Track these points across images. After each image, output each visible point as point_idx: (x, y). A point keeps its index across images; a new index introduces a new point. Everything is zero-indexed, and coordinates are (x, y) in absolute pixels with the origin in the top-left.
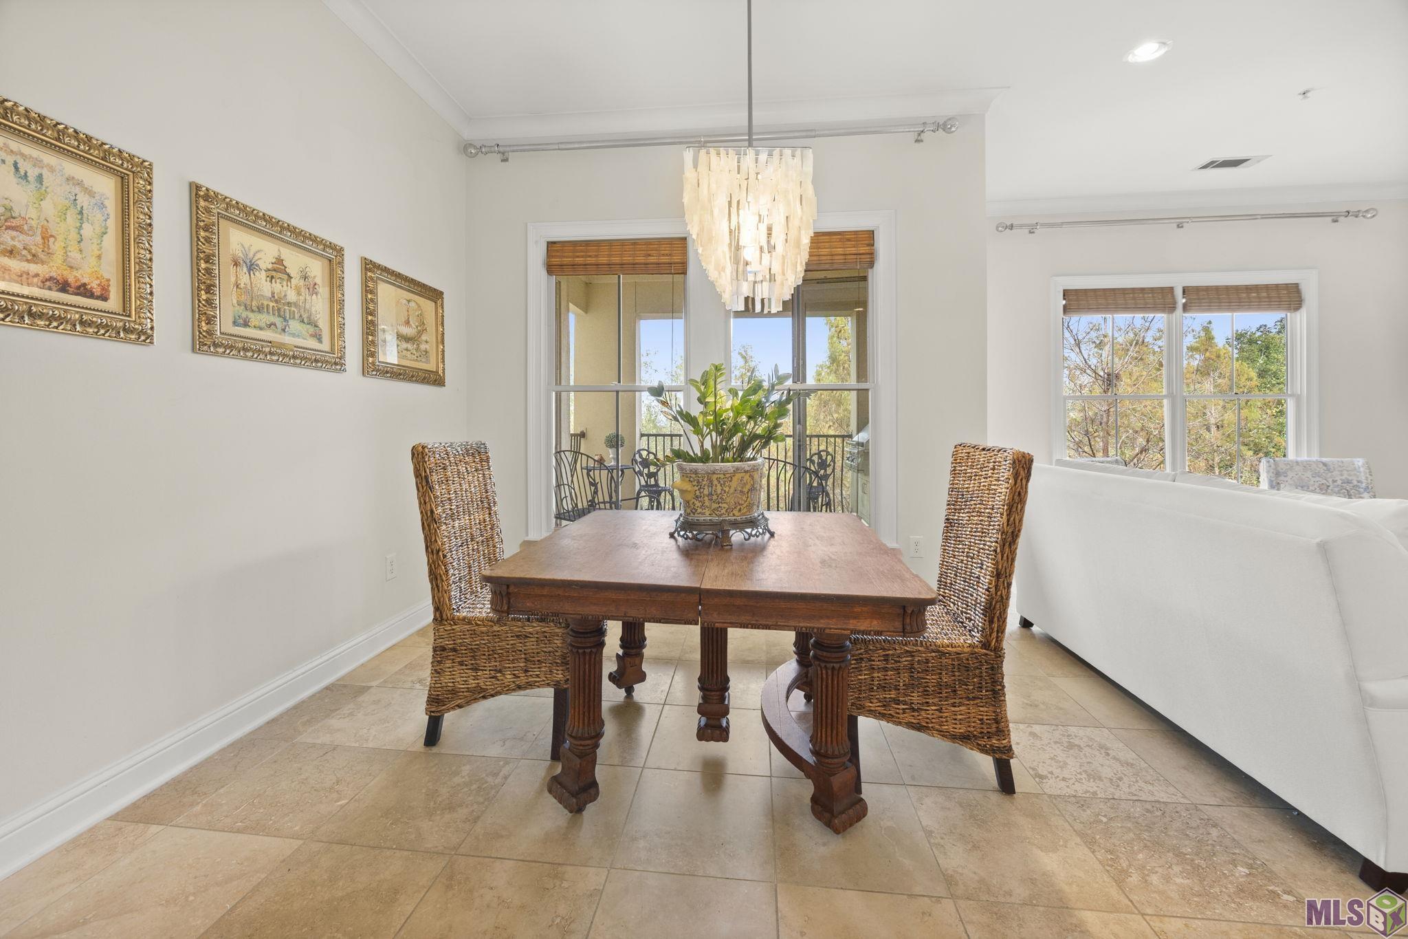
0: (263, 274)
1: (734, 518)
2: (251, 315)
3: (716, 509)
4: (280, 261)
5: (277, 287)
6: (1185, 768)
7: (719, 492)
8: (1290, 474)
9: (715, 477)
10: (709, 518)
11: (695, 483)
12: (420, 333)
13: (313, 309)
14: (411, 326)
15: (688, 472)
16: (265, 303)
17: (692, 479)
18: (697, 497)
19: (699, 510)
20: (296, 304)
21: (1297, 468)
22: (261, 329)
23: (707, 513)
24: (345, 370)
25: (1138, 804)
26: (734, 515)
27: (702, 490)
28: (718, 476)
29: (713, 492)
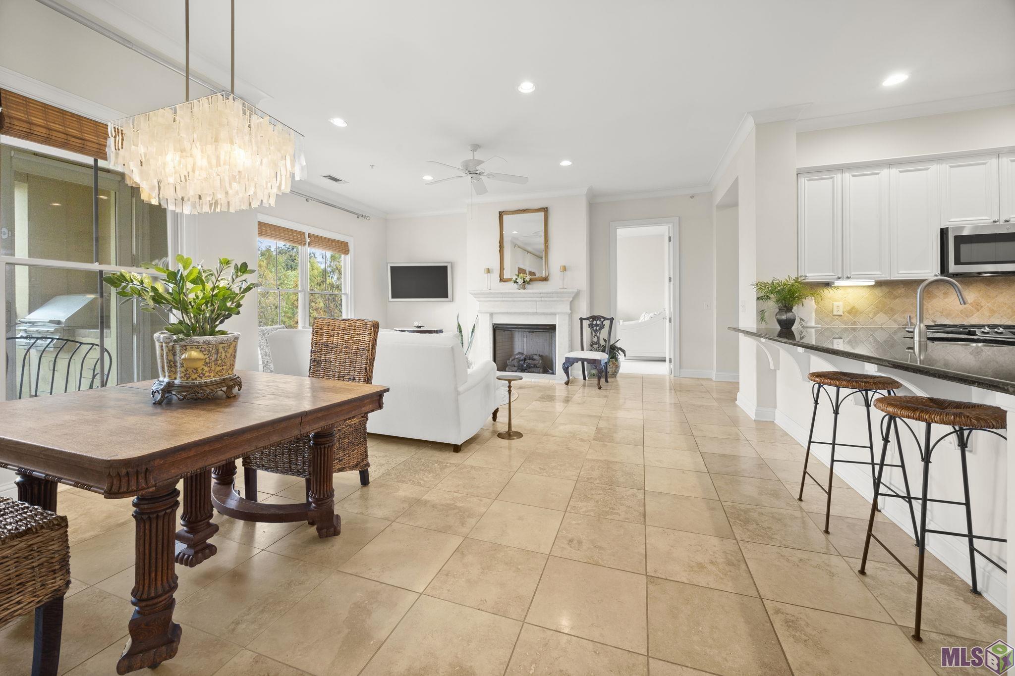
1: (229, 376)
3: (220, 371)
6: (398, 449)
7: (223, 357)
9: (221, 345)
10: (214, 379)
11: (206, 352)
15: (201, 344)
17: (203, 349)
18: (207, 363)
19: (207, 374)
23: (212, 374)
25: (400, 465)
26: (229, 374)
27: (211, 357)
28: (224, 345)
29: (218, 358)
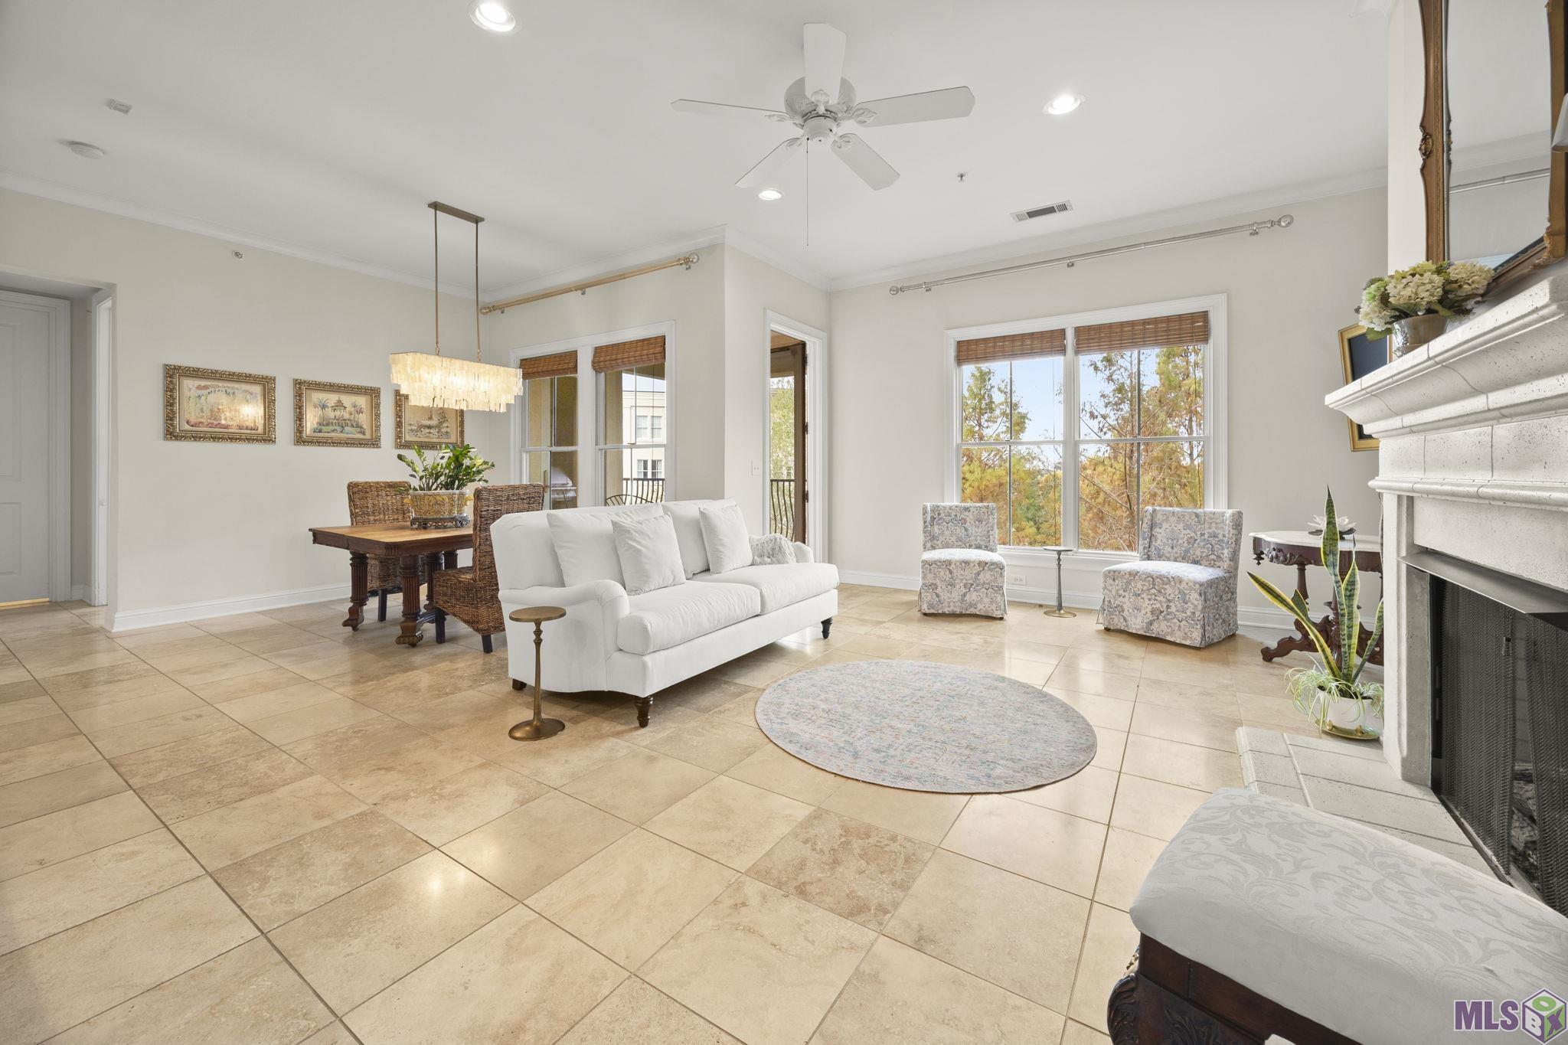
0: (330, 409)
2: (323, 427)
4: (339, 401)
5: (338, 413)
8: (1165, 525)
12: (441, 423)
13: (360, 421)
14: (433, 420)
16: (331, 421)
20: (349, 420)
21: (1172, 519)
22: (328, 432)
24: (380, 447)
